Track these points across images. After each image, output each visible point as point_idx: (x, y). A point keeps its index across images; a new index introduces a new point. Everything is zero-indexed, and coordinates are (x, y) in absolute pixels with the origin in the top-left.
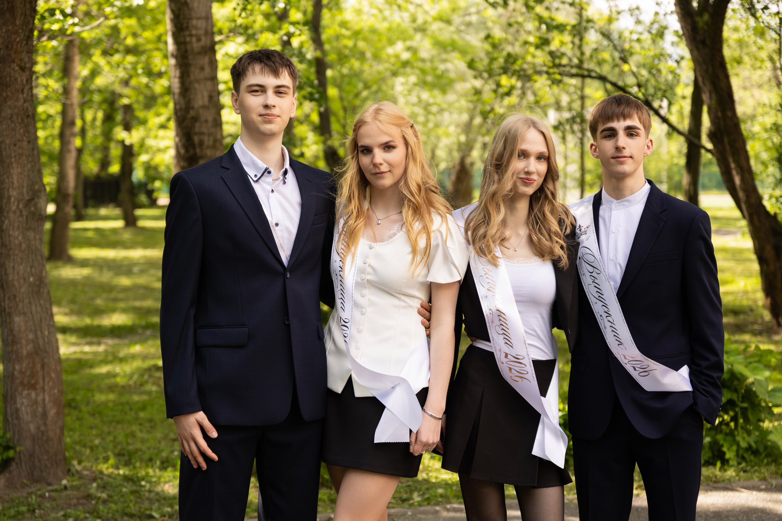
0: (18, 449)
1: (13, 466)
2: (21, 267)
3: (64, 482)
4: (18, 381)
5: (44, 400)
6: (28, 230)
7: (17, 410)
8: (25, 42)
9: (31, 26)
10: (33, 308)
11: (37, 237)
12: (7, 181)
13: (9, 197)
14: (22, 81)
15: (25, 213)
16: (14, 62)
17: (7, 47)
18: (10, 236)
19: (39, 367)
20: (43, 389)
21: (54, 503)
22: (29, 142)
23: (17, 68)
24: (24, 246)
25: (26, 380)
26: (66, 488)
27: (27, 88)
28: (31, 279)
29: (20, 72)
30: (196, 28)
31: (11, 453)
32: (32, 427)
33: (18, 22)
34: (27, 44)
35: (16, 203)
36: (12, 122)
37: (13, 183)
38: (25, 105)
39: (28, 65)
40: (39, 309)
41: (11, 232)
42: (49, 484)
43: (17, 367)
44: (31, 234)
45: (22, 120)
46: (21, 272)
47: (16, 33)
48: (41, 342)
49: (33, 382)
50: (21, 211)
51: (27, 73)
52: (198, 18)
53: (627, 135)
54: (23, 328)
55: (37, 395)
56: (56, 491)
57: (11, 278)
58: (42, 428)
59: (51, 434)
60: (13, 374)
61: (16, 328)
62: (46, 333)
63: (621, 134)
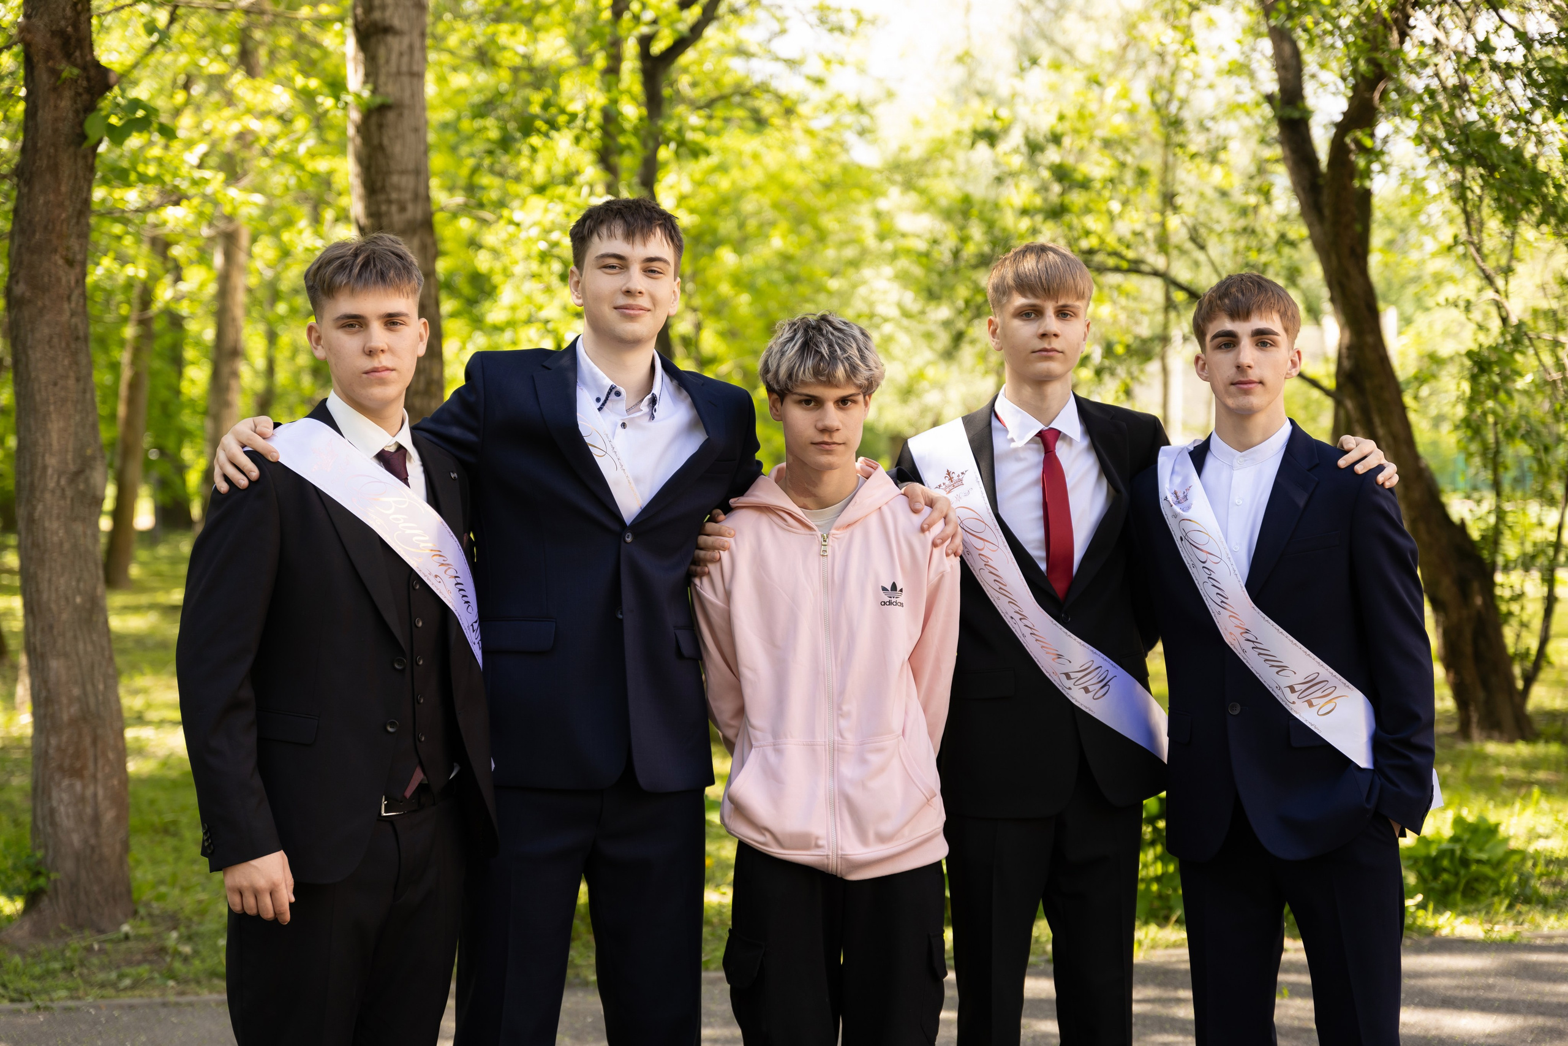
0: (53, 876)
1: (45, 902)
2: (62, 581)
3: (126, 928)
4: (53, 765)
5: (95, 795)
6: (75, 520)
7: (52, 811)
8: (74, 221)
9: (84, 195)
10: (81, 646)
11: (89, 532)
12: (41, 441)
13: (45, 468)
14: (69, 282)
15: (69, 493)
16: (55, 251)
17: (46, 227)
18: (44, 529)
19: (87, 741)
20: (94, 777)
21: (106, 960)
22: (78, 380)
23: (60, 262)
24: (67, 546)
25: (67, 763)
26: (127, 937)
27: (76, 293)
28: (78, 600)
29: (66, 267)
30: (397, 188)
31: (42, 881)
32: (76, 839)
33: (63, 189)
34: (78, 223)
35: (55, 476)
36: (51, 347)
37: (51, 445)
38: (74, 320)
39: (79, 257)
40: (90, 648)
41: (47, 524)
42: (101, 931)
43: (53, 741)
44: (79, 528)
45: (68, 345)
46: (62, 588)
47: (61, 205)
48: (92, 701)
49: (78, 765)
50: (63, 490)
51: (78, 270)
52: (402, 173)
53: (1257, 345)
54: (64, 678)
55: (84, 787)
56: (111, 941)
57: (45, 596)
58: (93, 841)
59: (106, 851)
60: (46, 752)
61: (52, 677)
62: (101, 687)
63: (1246, 343)
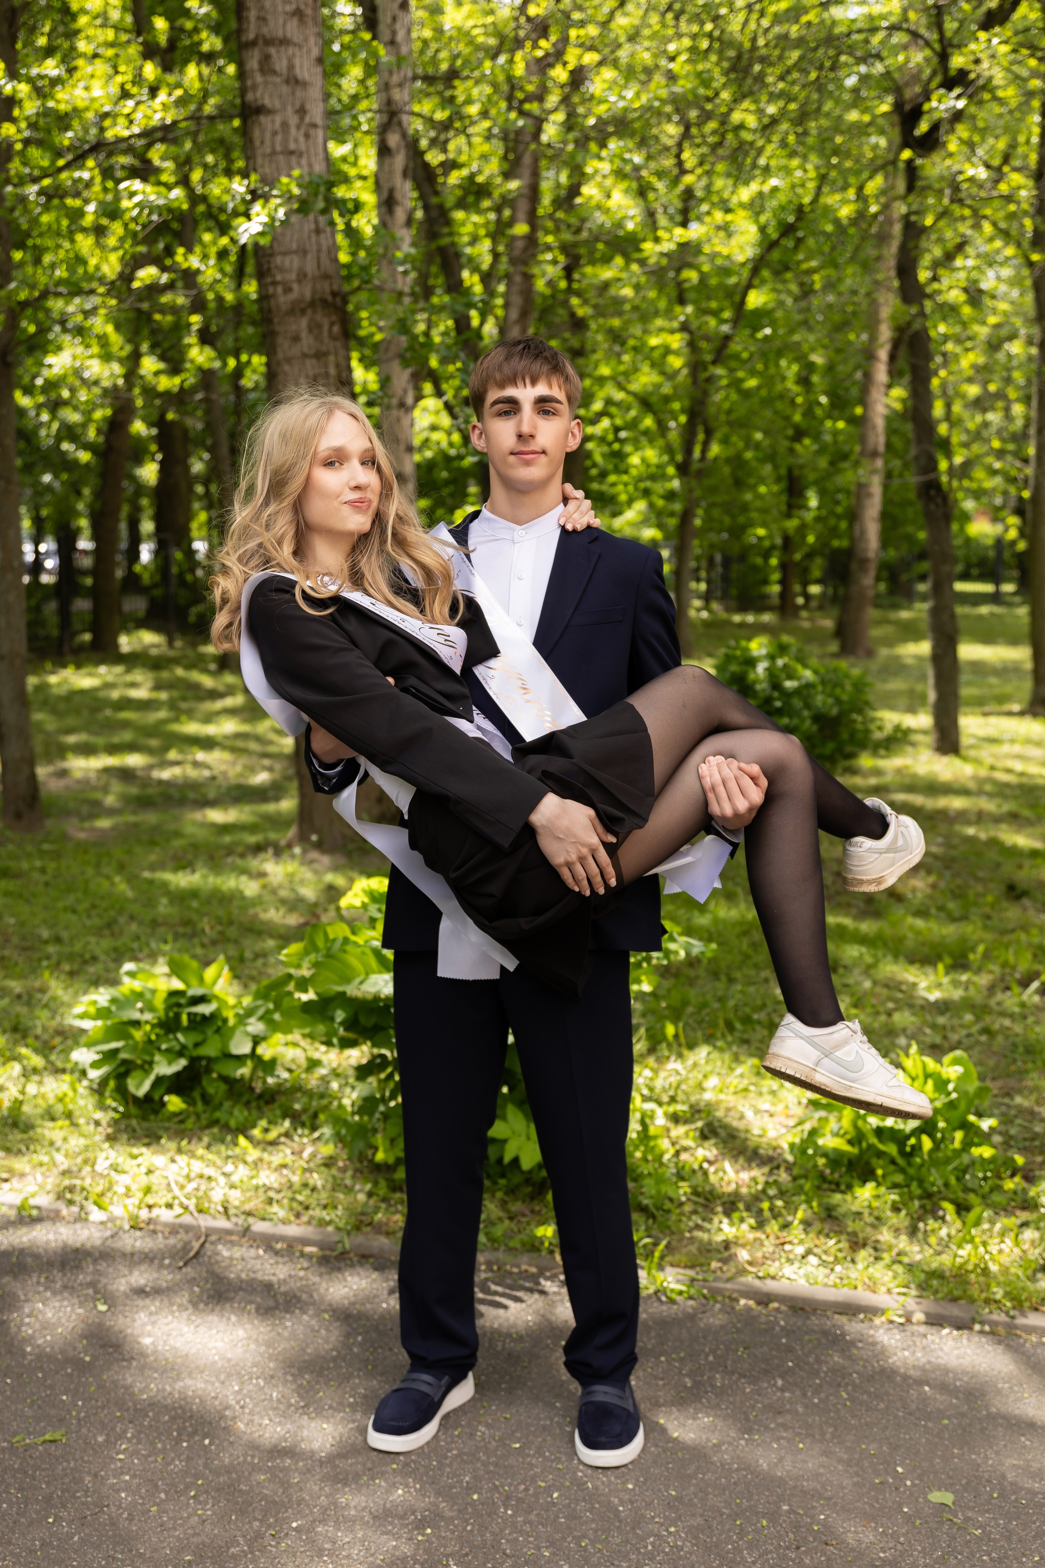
30: (281, 270)
52: (285, 254)
63: (527, 408)
